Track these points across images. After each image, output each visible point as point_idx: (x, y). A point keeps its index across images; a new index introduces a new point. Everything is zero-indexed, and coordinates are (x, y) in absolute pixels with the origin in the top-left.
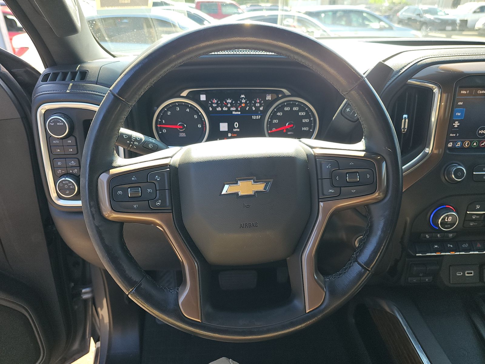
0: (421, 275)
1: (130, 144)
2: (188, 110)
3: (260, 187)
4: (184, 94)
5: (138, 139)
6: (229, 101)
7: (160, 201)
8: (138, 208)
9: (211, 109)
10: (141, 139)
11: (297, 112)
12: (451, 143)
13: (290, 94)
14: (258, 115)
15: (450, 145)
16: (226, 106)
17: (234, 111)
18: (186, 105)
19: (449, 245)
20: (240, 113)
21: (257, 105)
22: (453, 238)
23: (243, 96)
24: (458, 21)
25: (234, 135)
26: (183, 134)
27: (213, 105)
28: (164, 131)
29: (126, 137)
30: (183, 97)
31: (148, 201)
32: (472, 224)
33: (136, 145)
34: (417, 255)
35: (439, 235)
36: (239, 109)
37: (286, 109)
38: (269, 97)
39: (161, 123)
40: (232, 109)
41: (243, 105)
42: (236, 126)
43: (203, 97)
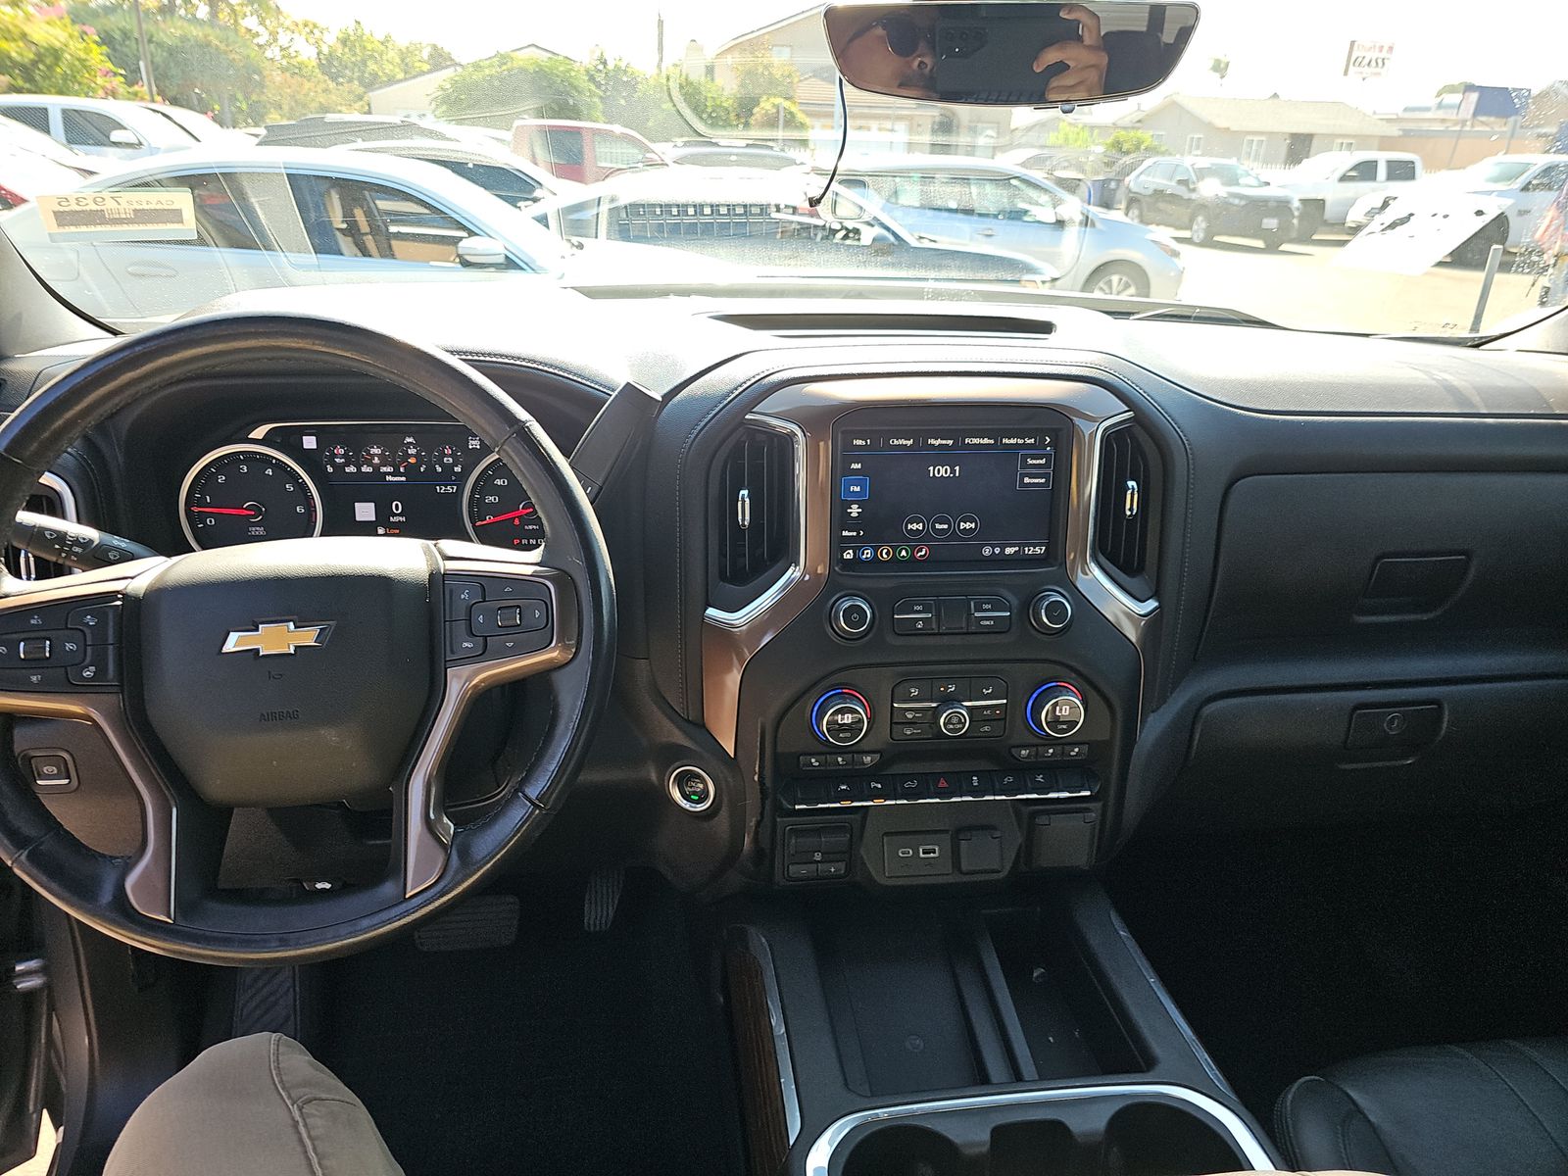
0: (818, 857)
1: (61, 550)
2: (269, 472)
3: (308, 637)
4: (259, 433)
5: (82, 541)
6: (376, 451)
7: (93, 668)
8: (40, 683)
9: (330, 469)
10: (91, 541)
12: (851, 551)
14: (450, 485)
15: (849, 555)
16: (369, 463)
17: (389, 474)
18: (267, 460)
19: (873, 785)
20: (404, 479)
21: (448, 460)
22: (875, 766)
23: (409, 440)
24: (1296, 204)
25: (392, 530)
26: (258, 528)
27: (337, 460)
28: (210, 522)
29: (51, 535)
30: (256, 441)
31: (65, 667)
32: (909, 733)
33: (76, 554)
34: (797, 807)
35: (840, 759)
36: (402, 470)
38: (473, 442)
39: (201, 502)
40: (384, 469)
41: (412, 460)
42: (397, 510)
43: (310, 442)
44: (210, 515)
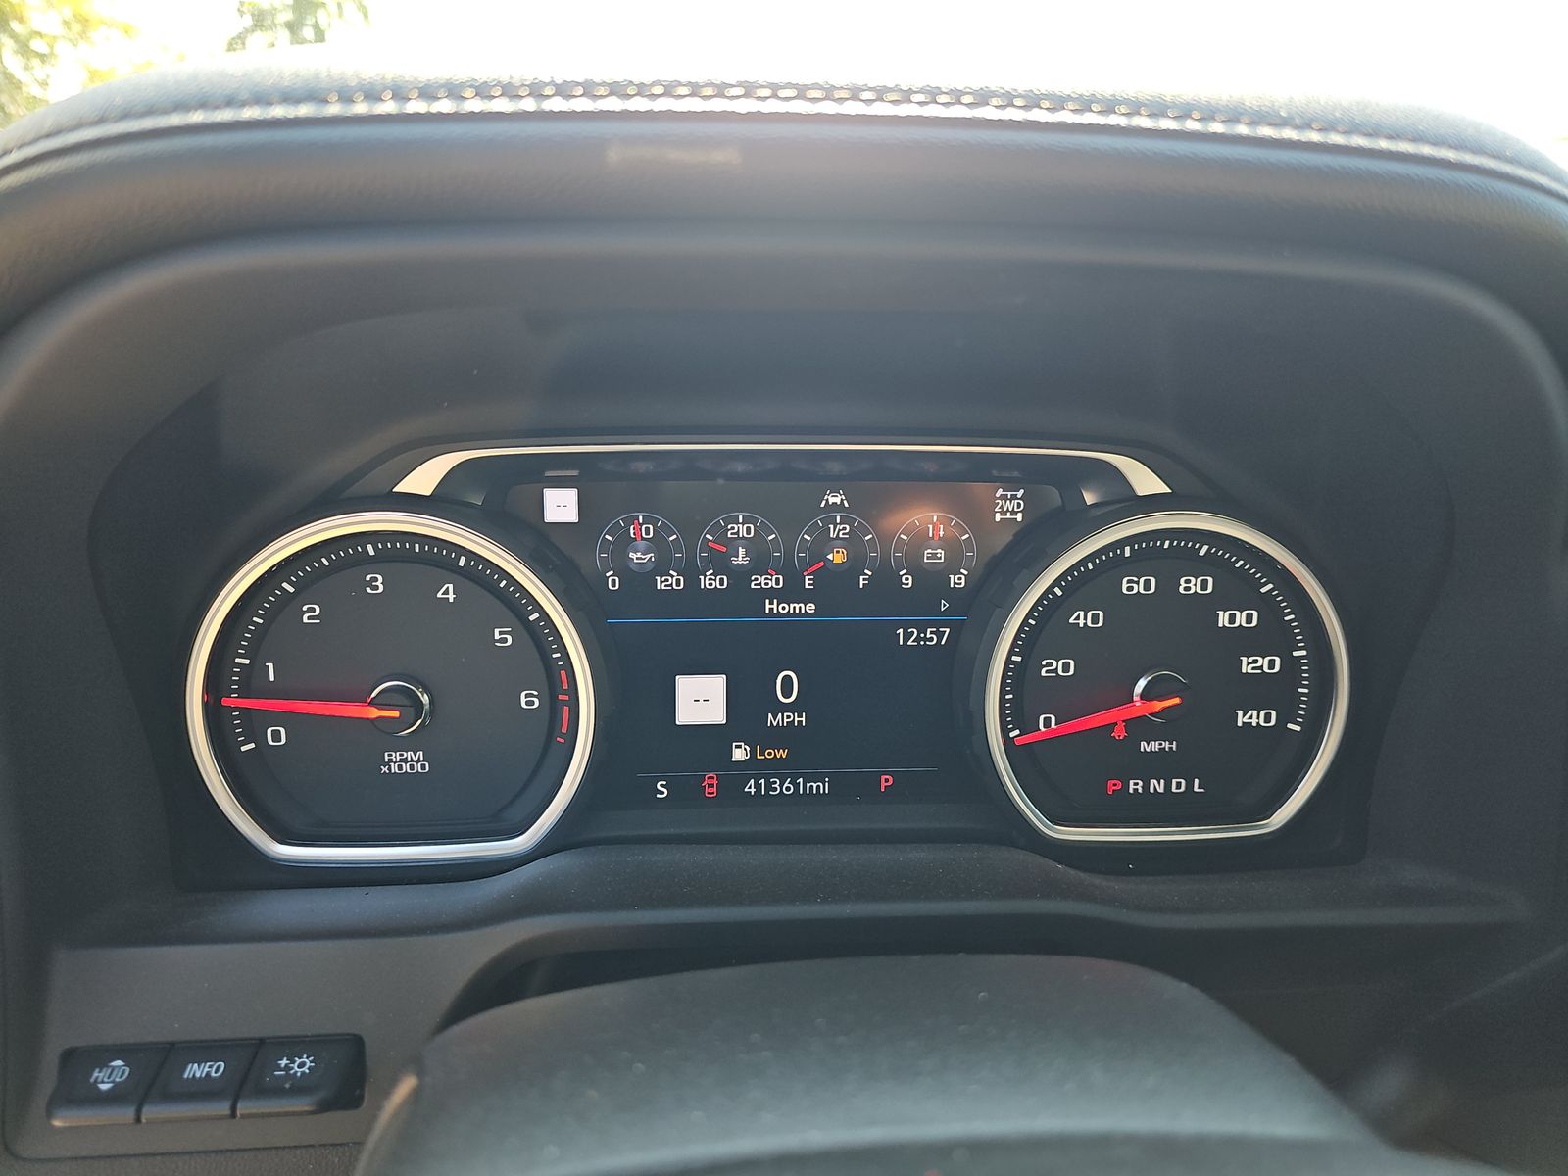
2: (449, 591)
4: (423, 479)
6: (742, 528)
11: (1206, 606)
13: (1158, 486)
14: (937, 624)
16: (721, 565)
17: (771, 593)
18: (440, 558)
21: (932, 556)
23: (834, 498)
25: (770, 753)
26: (409, 754)
27: (634, 556)
28: (277, 736)
30: (413, 503)
36: (807, 582)
37: (1135, 586)
38: (1008, 505)
39: (251, 681)
40: (761, 581)
41: (837, 557)
42: (787, 693)
43: (561, 506)
44: (277, 718)
